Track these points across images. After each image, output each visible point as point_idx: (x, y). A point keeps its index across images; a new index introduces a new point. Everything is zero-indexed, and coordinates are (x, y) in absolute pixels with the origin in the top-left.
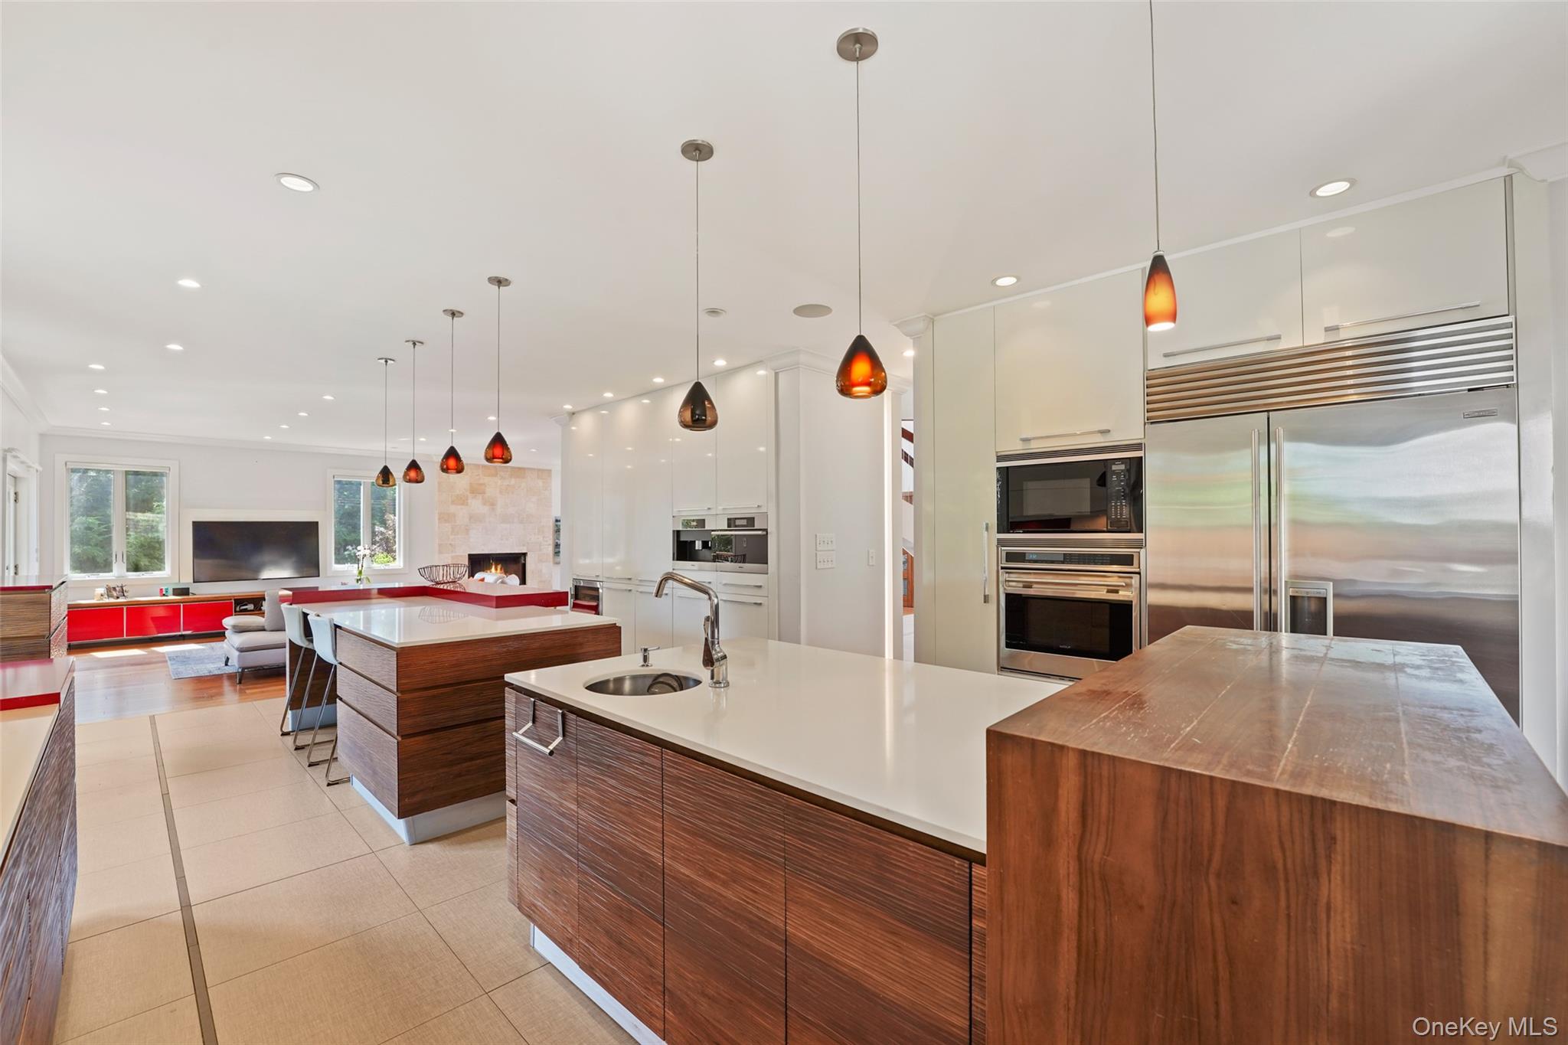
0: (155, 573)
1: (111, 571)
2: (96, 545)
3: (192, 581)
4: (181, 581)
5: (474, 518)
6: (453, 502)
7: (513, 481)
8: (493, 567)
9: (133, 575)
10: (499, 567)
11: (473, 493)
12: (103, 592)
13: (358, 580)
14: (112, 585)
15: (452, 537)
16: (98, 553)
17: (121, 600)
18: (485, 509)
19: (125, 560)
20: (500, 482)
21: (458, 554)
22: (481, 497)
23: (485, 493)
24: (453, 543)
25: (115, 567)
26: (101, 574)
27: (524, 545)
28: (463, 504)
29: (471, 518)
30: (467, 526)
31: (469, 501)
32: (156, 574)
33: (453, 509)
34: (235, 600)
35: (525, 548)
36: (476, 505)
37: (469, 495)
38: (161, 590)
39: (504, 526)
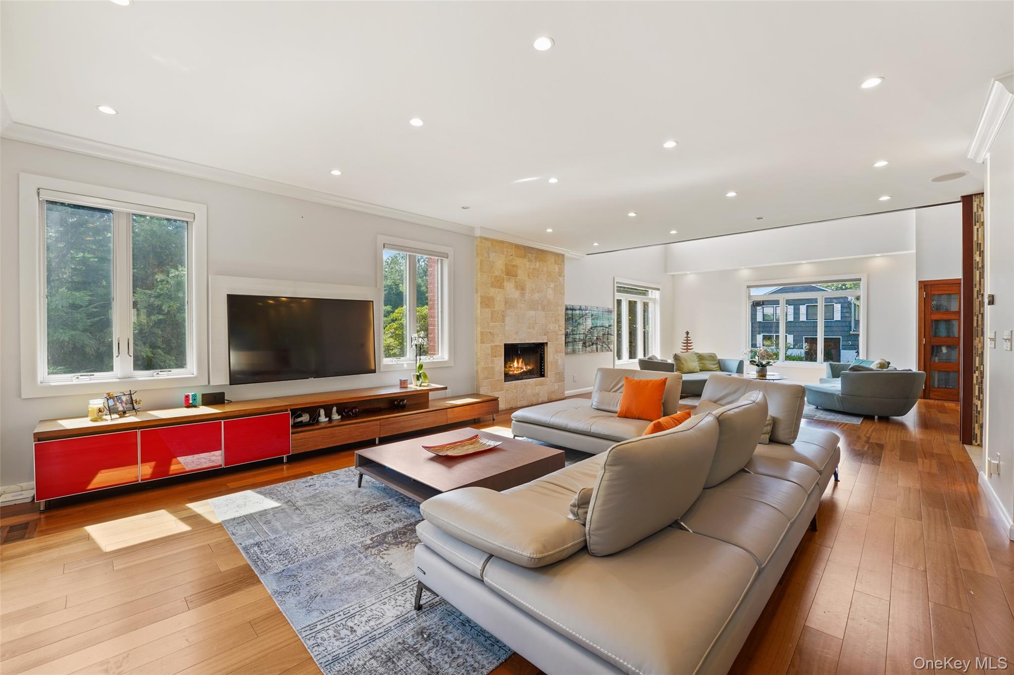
0: (174, 371)
1: (110, 368)
2: (85, 331)
3: (228, 383)
4: (211, 384)
5: (509, 303)
7: (538, 263)
8: (516, 361)
9: (144, 375)
10: (521, 361)
12: (101, 406)
13: (418, 377)
14: (115, 392)
15: (492, 324)
16: (90, 344)
17: (130, 419)
18: (516, 294)
19: (132, 353)
20: (528, 264)
21: (496, 344)
22: (514, 281)
23: (516, 276)
25: (116, 362)
26: (96, 374)
27: (545, 334)
29: (506, 303)
31: (505, 284)
32: (176, 373)
33: (493, 292)
34: (291, 410)
35: (544, 338)
38: (187, 397)
39: (532, 313)
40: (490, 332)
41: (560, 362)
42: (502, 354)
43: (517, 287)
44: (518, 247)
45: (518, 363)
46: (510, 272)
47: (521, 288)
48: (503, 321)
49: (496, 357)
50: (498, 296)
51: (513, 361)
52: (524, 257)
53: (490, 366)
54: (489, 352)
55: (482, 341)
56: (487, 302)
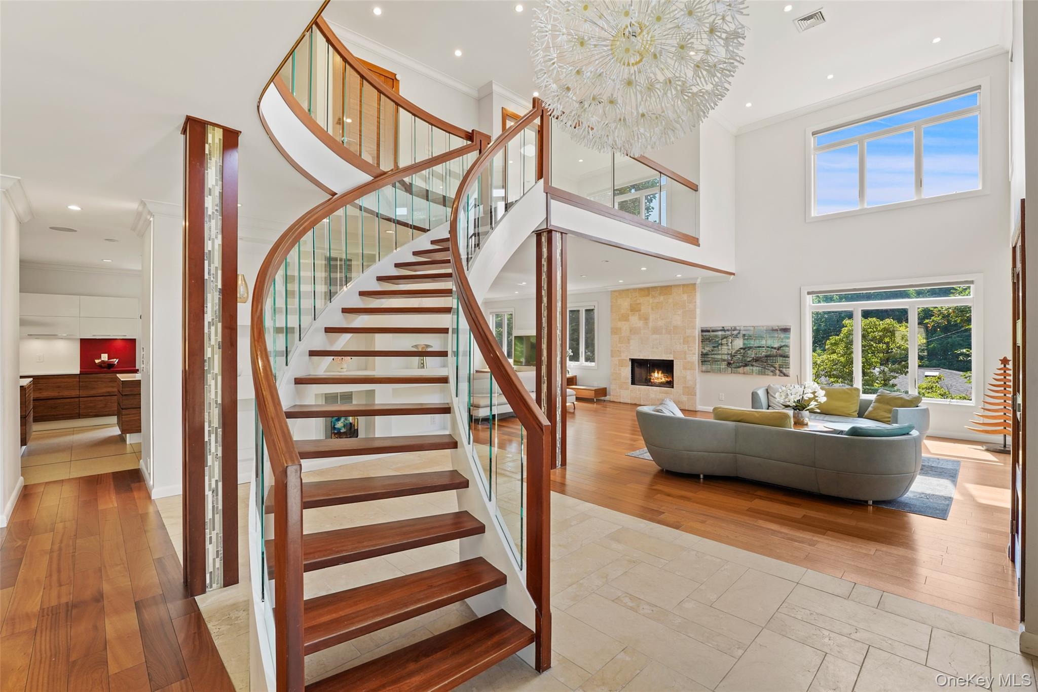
5: (634, 331)
6: (620, 320)
7: (662, 298)
8: (656, 372)
10: (660, 372)
11: (632, 311)
15: (619, 346)
18: (640, 324)
20: (651, 300)
22: (638, 315)
23: (640, 311)
24: (619, 350)
27: (671, 353)
28: (625, 321)
29: (631, 331)
30: (629, 337)
31: (630, 318)
33: (620, 324)
35: (672, 356)
36: (635, 320)
37: (630, 313)
39: (655, 336)
40: (618, 350)
41: (689, 378)
42: (629, 366)
43: (640, 319)
44: (641, 290)
45: (658, 373)
46: (634, 309)
47: (646, 319)
48: (629, 343)
49: (622, 366)
50: (625, 327)
51: (654, 373)
52: (648, 295)
53: (618, 372)
54: (617, 363)
55: (612, 356)
56: (615, 331)
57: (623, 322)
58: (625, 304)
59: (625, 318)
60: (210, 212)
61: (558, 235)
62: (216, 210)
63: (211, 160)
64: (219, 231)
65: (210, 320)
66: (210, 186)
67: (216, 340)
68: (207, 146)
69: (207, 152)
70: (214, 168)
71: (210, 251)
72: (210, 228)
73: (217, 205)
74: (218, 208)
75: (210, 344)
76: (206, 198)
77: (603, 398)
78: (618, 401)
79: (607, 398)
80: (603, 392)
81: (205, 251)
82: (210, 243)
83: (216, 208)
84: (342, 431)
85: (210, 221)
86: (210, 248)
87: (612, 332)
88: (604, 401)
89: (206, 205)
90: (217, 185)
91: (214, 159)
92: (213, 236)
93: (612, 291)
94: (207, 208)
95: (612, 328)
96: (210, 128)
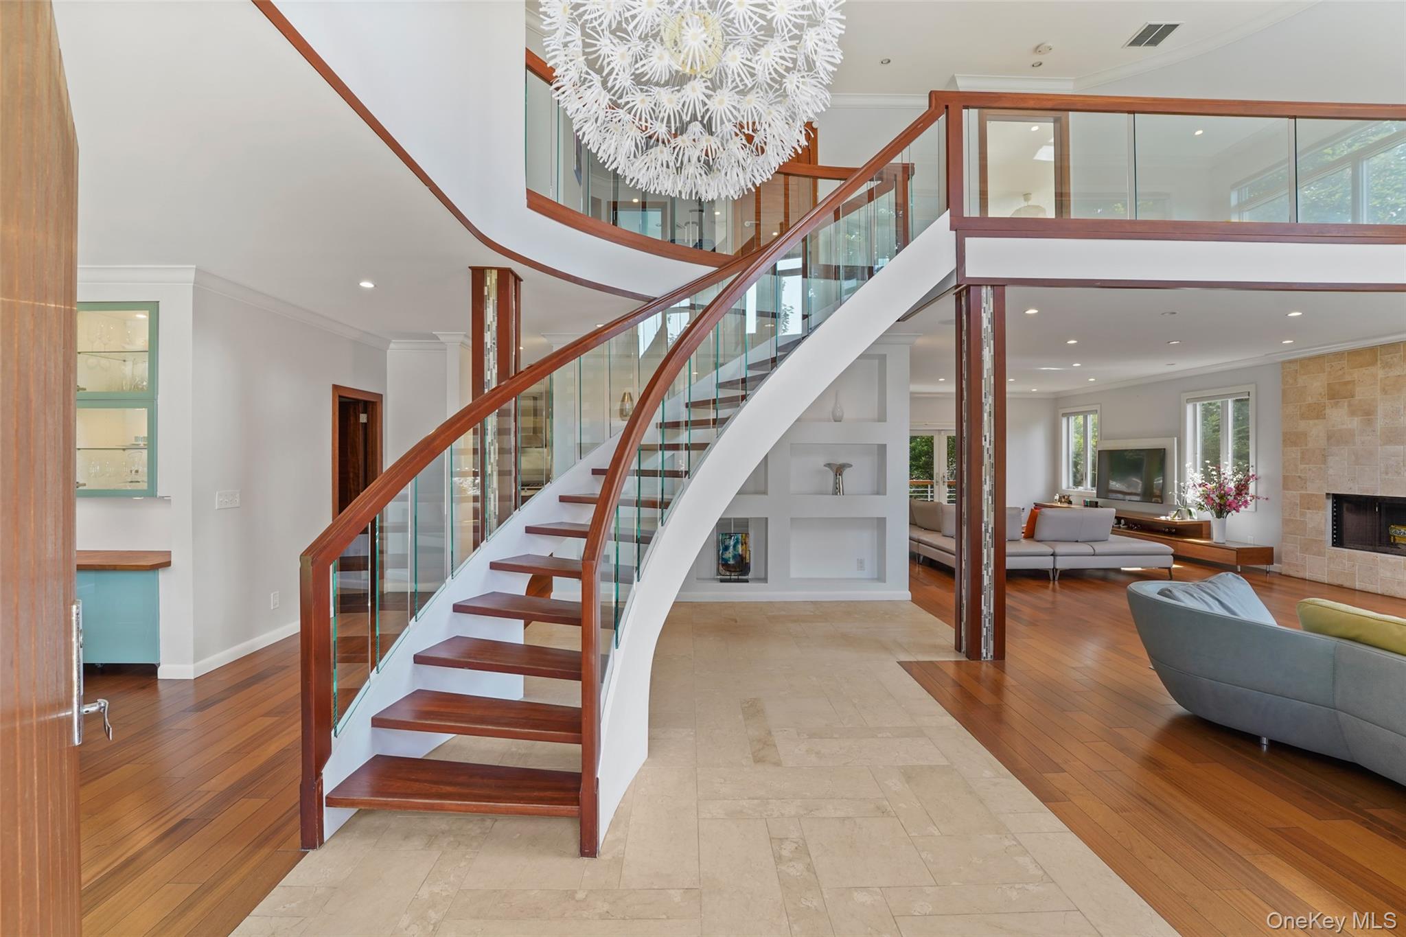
5: (1337, 438)
6: (1303, 416)
11: (1333, 399)
15: (1302, 466)
18: (1354, 423)
21: (1314, 492)
22: (1346, 405)
23: (1352, 396)
24: (1303, 475)
28: (1317, 418)
29: (1329, 438)
30: (1324, 450)
31: (1327, 411)
33: (1303, 425)
36: (1340, 417)
37: (1328, 402)
40: (1299, 477)
42: (1327, 508)
43: (1353, 413)
44: (1354, 353)
46: (1338, 393)
47: (1367, 413)
48: (1325, 462)
49: (1309, 509)
50: (1315, 431)
52: (1372, 363)
53: (1298, 519)
54: (1298, 502)
55: (1286, 487)
56: (1291, 439)
57: (1311, 422)
58: (1316, 385)
59: (1317, 412)
60: (489, 347)
61: (984, 295)
62: (494, 343)
63: (489, 299)
64: (496, 361)
65: (490, 441)
66: (489, 323)
67: (495, 458)
68: (486, 288)
69: (486, 293)
70: (491, 307)
71: (489, 380)
72: (489, 360)
73: (494, 339)
74: (495, 341)
75: (490, 461)
76: (485, 334)
77: (1263, 567)
78: (1300, 575)
79: (1275, 567)
80: (1266, 555)
81: (485, 381)
82: (489, 373)
83: (493, 341)
84: (729, 563)
85: (489, 354)
86: (489, 378)
87: (1284, 441)
88: (1267, 572)
89: (485, 341)
90: (494, 321)
91: (491, 299)
92: (491, 367)
93: (1283, 363)
94: (486, 343)
95: (1285, 434)
96: (488, 271)
